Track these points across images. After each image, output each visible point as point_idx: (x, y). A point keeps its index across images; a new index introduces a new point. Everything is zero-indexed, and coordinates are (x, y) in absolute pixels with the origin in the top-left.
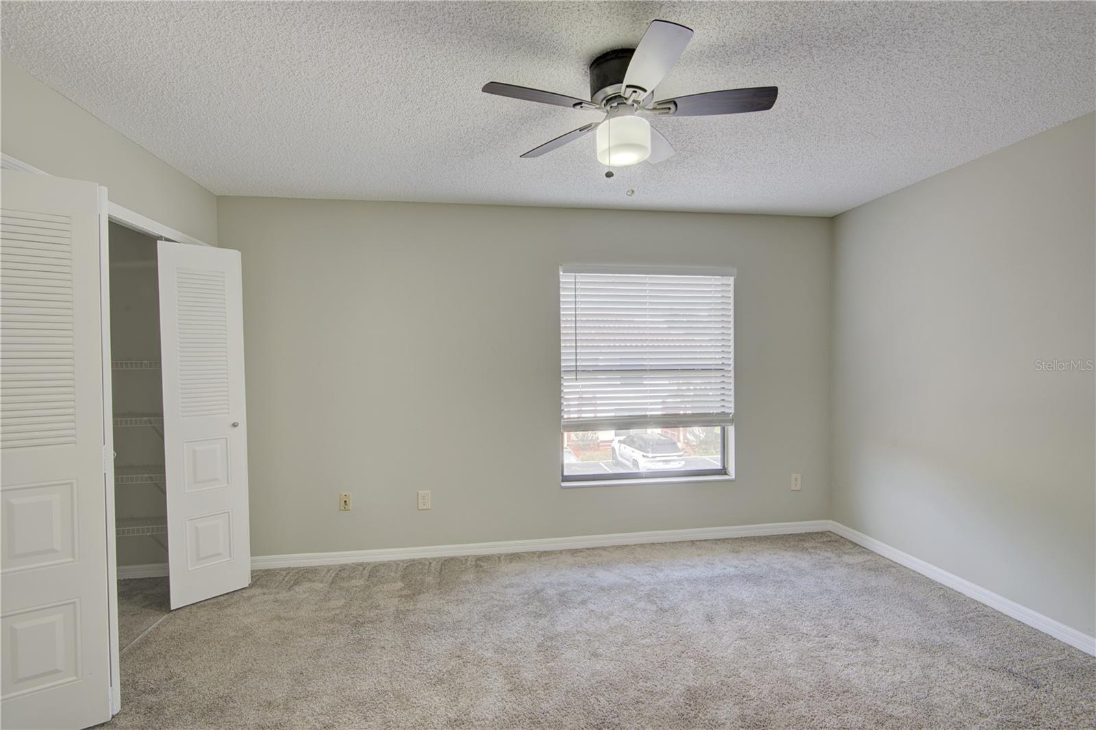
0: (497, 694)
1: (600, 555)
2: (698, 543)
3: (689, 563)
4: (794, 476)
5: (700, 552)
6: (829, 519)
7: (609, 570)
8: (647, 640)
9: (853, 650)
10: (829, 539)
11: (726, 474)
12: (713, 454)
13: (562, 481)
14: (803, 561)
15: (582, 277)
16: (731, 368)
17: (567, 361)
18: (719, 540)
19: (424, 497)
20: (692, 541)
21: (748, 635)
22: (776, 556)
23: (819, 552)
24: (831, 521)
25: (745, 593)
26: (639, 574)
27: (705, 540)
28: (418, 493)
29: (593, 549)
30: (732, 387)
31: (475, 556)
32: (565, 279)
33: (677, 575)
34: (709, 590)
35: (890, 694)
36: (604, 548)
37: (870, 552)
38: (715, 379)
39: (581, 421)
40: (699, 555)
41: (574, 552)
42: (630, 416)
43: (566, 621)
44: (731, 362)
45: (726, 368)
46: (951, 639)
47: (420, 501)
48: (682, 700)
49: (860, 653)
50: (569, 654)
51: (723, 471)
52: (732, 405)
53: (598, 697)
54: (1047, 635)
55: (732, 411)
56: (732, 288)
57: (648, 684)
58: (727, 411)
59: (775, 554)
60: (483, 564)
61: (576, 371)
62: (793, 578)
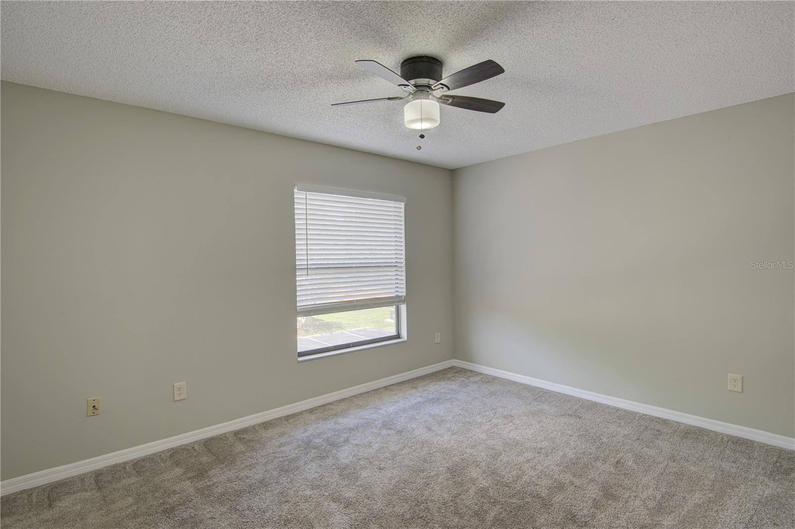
0: (339, 513)
1: (332, 409)
2: (389, 387)
3: (392, 400)
4: (436, 333)
5: (394, 393)
6: (453, 359)
7: (346, 417)
8: (404, 451)
9: (506, 424)
10: (457, 371)
11: (399, 338)
12: (313, 334)
13: (299, 357)
14: (453, 385)
15: (311, 195)
16: (403, 265)
17: (301, 259)
18: (400, 383)
19: (180, 389)
20: (385, 387)
21: (455, 431)
22: (437, 386)
23: (457, 378)
24: (454, 360)
25: (436, 409)
26: (368, 414)
27: (392, 385)
28: (173, 386)
29: (323, 406)
30: (404, 278)
31: (233, 431)
32: (299, 195)
33: (392, 409)
34: (417, 413)
35: (534, 439)
36: (331, 404)
37: (481, 374)
38: (392, 273)
39: (310, 308)
40: (396, 394)
41: (311, 411)
42: (346, 301)
43: (345, 455)
44: (403, 261)
45: (398, 265)
46: (540, 408)
47: (176, 393)
48: (449, 475)
49: (510, 424)
50: (364, 474)
51: (398, 336)
52: (404, 290)
53: (404, 490)
54: (571, 396)
55: (404, 294)
56: (403, 210)
57: (425, 473)
58: (400, 294)
59: (436, 384)
60: (244, 436)
61: (307, 269)
62: (454, 396)
